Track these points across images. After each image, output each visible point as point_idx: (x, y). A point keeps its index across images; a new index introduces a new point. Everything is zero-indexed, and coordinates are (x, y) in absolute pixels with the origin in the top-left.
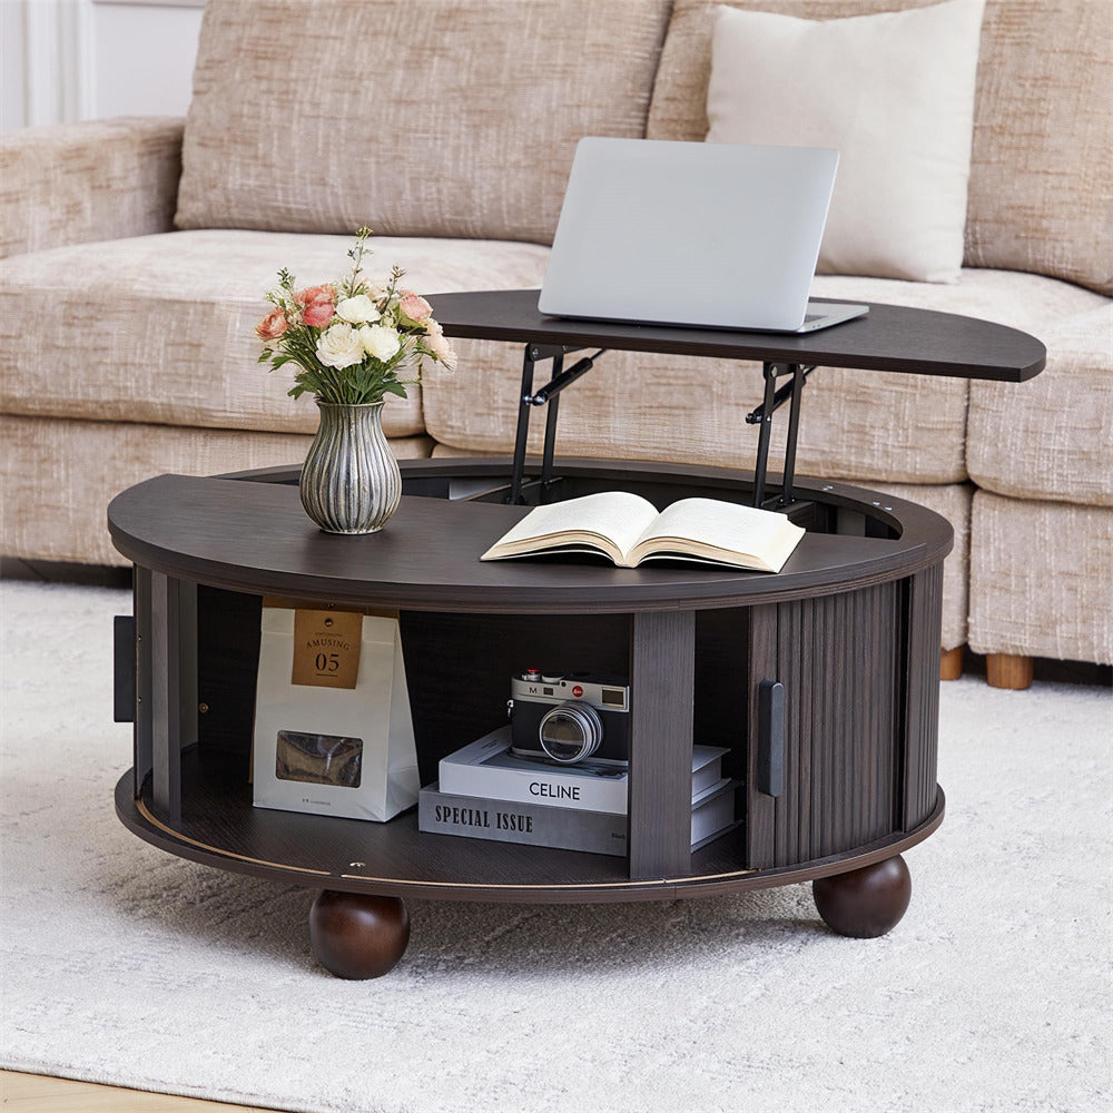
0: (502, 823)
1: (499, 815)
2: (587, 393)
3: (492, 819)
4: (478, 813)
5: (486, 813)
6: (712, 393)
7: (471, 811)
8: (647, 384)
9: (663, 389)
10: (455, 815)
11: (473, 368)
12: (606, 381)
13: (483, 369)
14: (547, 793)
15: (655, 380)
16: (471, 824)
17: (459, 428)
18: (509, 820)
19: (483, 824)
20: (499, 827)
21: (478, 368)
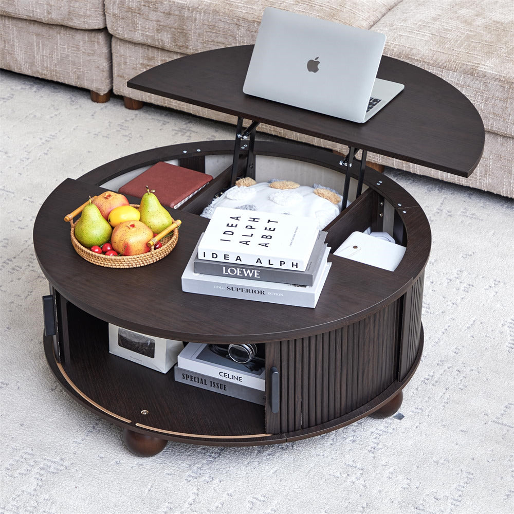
0: (213, 385)
1: (211, 382)
2: (179, 30)
3: (208, 382)
4: (202, 379)
5: (205, 380)
6: (236, 40)
7: (198, 378)
8: (206, 32)
9: (214, 34)
10: (191, 378)
11: (126, 11)
12: (188, 27)
13: (131, 12)
14: (227, 376)
15: (209, 30)
16: (198, 382)
17: (122, 34)
18: (216, 385)
19: (204, 383)
20: (211, 386)
21: (129, 11)
